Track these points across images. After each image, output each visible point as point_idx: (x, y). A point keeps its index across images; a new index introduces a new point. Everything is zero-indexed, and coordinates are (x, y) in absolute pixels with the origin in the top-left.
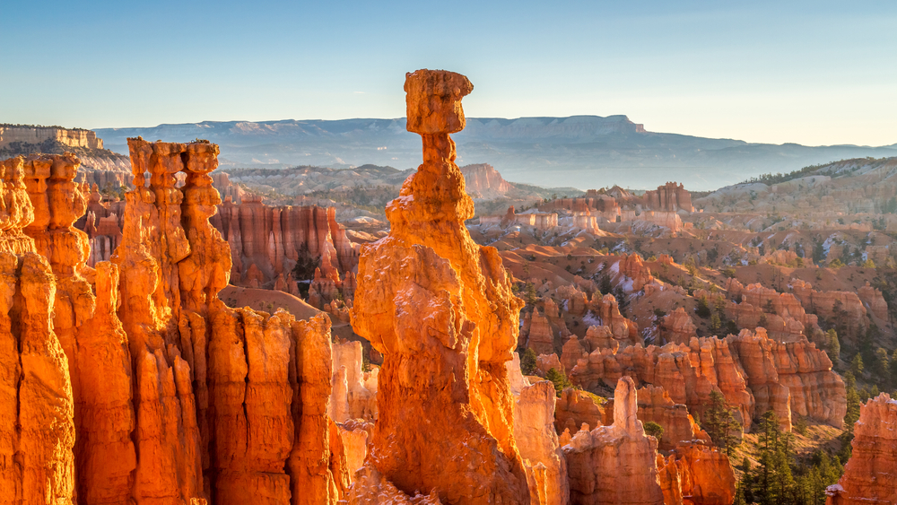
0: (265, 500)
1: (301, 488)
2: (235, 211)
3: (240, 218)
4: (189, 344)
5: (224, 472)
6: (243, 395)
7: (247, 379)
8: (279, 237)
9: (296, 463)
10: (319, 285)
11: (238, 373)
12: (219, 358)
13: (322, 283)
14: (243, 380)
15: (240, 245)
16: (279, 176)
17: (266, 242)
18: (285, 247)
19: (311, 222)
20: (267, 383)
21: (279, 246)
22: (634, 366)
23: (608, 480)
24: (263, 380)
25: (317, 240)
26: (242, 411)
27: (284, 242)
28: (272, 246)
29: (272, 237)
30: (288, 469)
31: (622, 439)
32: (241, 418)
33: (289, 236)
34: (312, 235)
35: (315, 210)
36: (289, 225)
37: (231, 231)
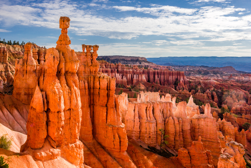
0: (101, 111)
1: (109, 110)
2: (163, 71)
3: (164, 73)
4: (90, 80)
5: (95, 105)
6: (98, 91)
7: (100, 88)
8: (171, 77)
9: (108, 105)
10: (179, 87)
11: (98, 87)
12: (95, 84)
13: (179, 86)
14: (99, 88)
15: (164, 78)
16: (182, 67)
17: (169, 78)
18: (173, 79)
19: (179, 74)
20: (103, 89)
21: (172, 79)
22: (249, 110)
23: (202, 126)
24: (102, 88)
25: (180, 78)
26: (98, 94)
27: (173, 78)
28: (170, 78)
29: (170, 77)
30: (106, 106)
31: (206, 118)
32: (98, 95)
33: (174, 77)
34: (179, 77)
35: (179, 72)
36: (174, 74)
37: (162, 75)
